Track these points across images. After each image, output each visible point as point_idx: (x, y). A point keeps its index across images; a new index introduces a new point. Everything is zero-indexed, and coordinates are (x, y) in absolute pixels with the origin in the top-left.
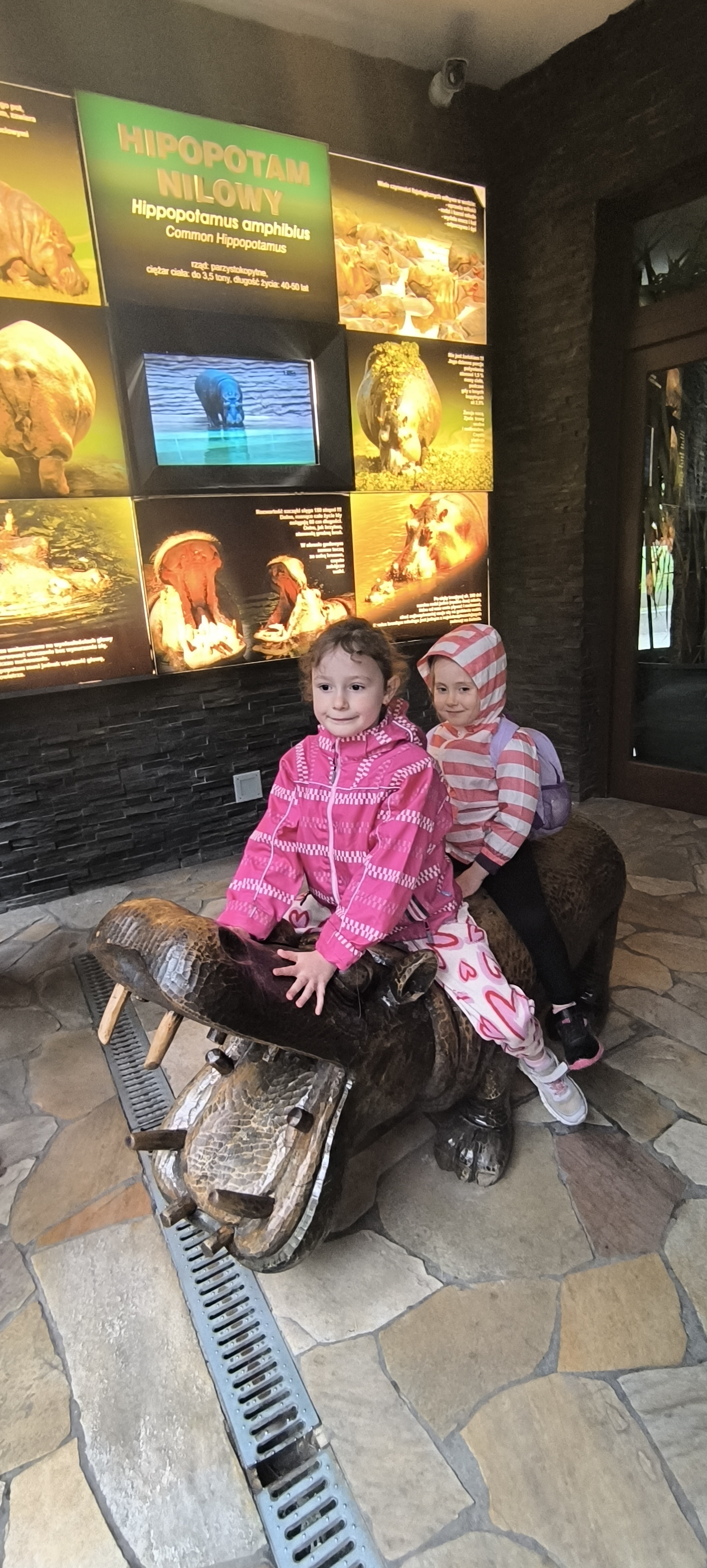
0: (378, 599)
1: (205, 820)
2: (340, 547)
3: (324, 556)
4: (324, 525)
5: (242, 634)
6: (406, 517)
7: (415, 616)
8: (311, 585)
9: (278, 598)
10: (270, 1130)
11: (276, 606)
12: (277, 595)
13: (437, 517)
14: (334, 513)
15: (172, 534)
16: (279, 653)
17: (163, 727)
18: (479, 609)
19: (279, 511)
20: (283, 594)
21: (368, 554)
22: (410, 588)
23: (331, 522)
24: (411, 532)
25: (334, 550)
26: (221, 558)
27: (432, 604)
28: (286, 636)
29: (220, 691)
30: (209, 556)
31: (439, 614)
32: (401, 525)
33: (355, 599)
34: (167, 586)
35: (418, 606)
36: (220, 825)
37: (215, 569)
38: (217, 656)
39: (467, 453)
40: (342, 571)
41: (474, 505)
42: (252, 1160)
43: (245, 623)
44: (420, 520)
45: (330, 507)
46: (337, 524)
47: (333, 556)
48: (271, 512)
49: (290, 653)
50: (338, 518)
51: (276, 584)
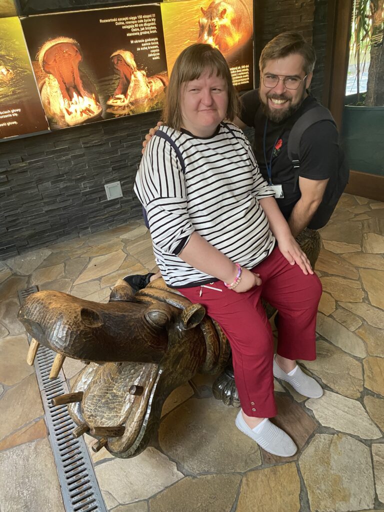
1: (91, 211)
2: (156, 41)
3: (146, 48)
4: (144, 27)
6: (199, 17)
8: (139, 68)
9: (119, 78)
11: (119, 83)
12: (118, 76)
13: (219, 15)
14: (150, 18)
15: (47, 40)
16: (123, 112)
18: (247, 76)
19: (115, 20)
20: (122, 75)
21: (176, 44)
23: (149, 25)
24: (202, 27)
25: (153, 44)
26: (81, 55)
28: (127, 102)
29: (91, 136)
30: (73, 54)
33: (167, 75)
34: (49, 75)
36: (100, 213)
37: (78, 62)
38: (85, 117)
40: (158, 58)
42: (114, 408)
43: (101, 95)
44: (208, 19)
45: (147, 14)
46: (153, 26)
47: (152, 47)
48: (109, 21)
49: (130, 112)
50: (153, 22)
51: (117, 69)
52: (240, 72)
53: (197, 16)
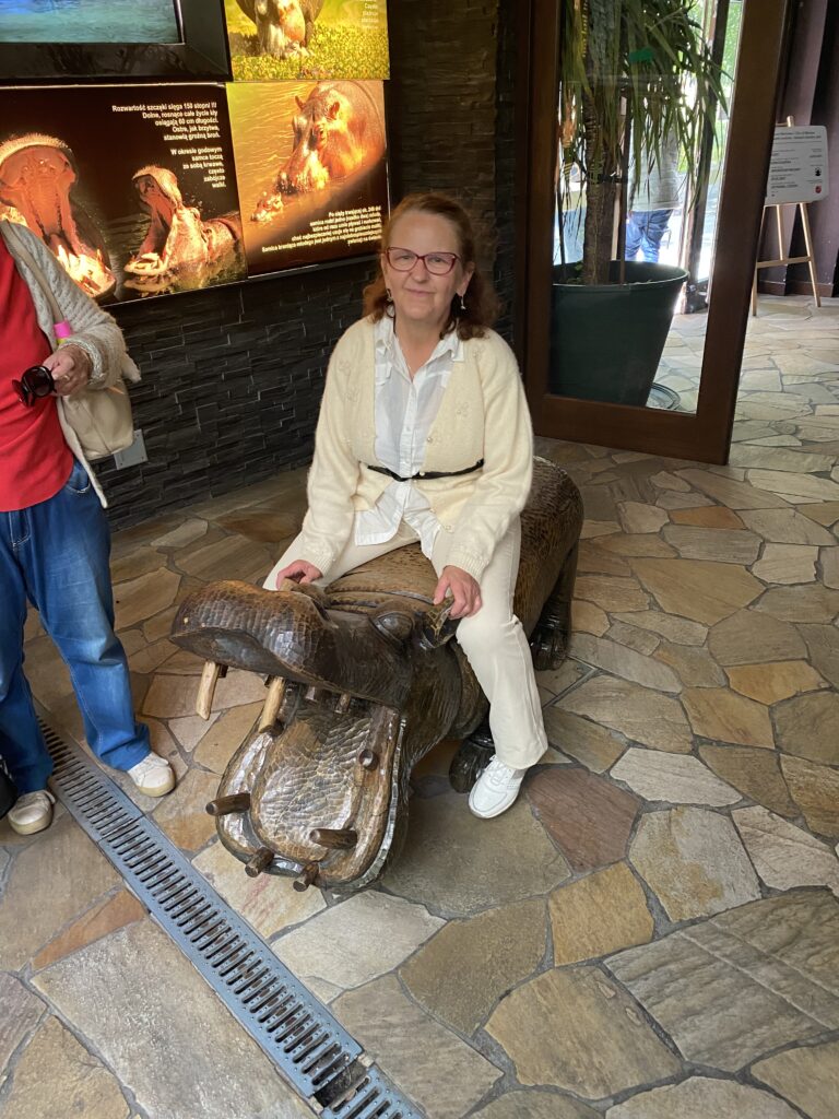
0: (265, 216)
2: (218, 153)
3: (201, 166)
4: (197, 125)
7: (308, 236)
8: (188, 204)
9: (149, 221)
12: (147, 217)
13: (327, 112)
14: (207, 110)
16: (157, 288)
19: (141, 108)
20: (154, 215)
22: (302, 203)
23: (205, 121)
24: (299, 133)
25: (212, 157)
26: (74, 171)
27: (327, 222)
28: (163, 267)
30: (59, 168)
31: (335, 232)
33: (240, 219)
34: (8, 208)
35: (312, 224)
37: (68, 185)
39: (359, 29)
40: (222, 185)
41: (369, 97)
43: (113, 253)
44: (308, 118)
45: (202, 101)
46: (212, 124)
47: (211, 165)
48: (130, 109)
49: (170, 289)
50: (213, 117)
51: (146, 203)
52: (366, 219)
53: (289, 112)
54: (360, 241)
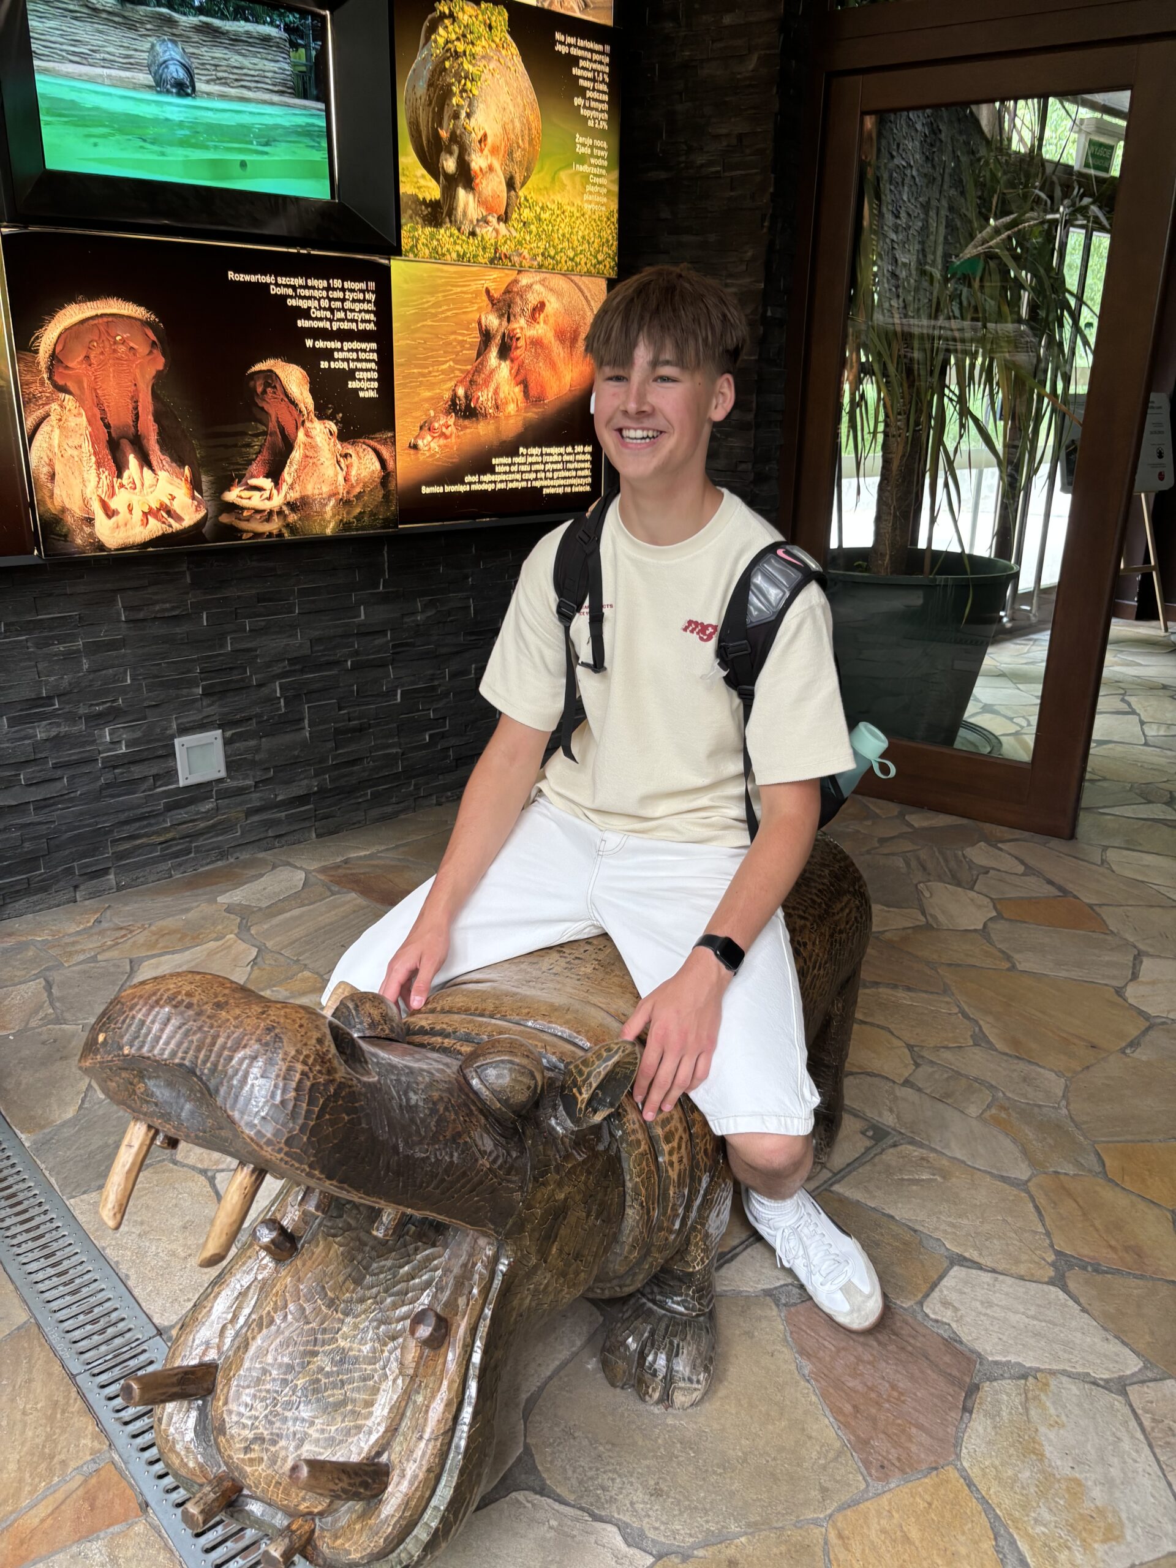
0: (429, 444)
1: (123, 817)
2: (371, 351)
3: (344, 365)
4: (345, 310)
5: (201, 493)
6: (479, 310)
7: (487, 478)
8: (321, 414)
9: (265, 433)
10: (374, 1350)
11: (261, 446)
12: (262, 428)
13: (528, 313)
14: (361, 291)
15: (71, 299)
16: (266, 528)
17: (45, 650)
18: (587, 473)
19: (268, 279)
20: (273, 425)
21: (416, 366)
22: (482, 432)
23: (357, 306)
24: (486, 336)
25: (362, 356)
26: (164, 355)
27: (516, 460)
28: (277, 501)
29: (150, 590)
30: (143, 349)
31: (526, 476)
32: (470, 323)
33: (394, 444)
34: (62, 395)
35: (495, 461)
36: (150, 825)
37: (154, 373)
39: (580, 209)
40: (372, 394)
41: (586, 298)
42: (343, 1403)
43: (207, 473)
44: (501, 316)
45: (354, 280)
46: (368, 312)
47: (359, 365)
48: (253, 278)
49: (284, 530)
50: (369, 302)
51: (262, 409)
52: (570, 462)
54: (560, 491)
